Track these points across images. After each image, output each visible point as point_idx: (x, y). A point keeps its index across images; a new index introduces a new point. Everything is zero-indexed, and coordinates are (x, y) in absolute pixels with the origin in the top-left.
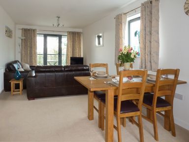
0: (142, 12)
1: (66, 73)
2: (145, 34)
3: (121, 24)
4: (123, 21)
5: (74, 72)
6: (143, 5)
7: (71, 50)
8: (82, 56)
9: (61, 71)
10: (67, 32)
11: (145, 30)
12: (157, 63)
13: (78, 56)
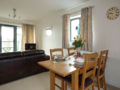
0: (82, 14)
1: (24, 58)
2: (84, 28)
3: (67, 21)
4: (68, 19)
5: (32, 56)
6: (82, 10)
7: (25, 38)
8: (34, 43)
9: (20, 56)
10: (22, 24)
11: (84, 25)
12: (91, 47)
13: (31, 43)
